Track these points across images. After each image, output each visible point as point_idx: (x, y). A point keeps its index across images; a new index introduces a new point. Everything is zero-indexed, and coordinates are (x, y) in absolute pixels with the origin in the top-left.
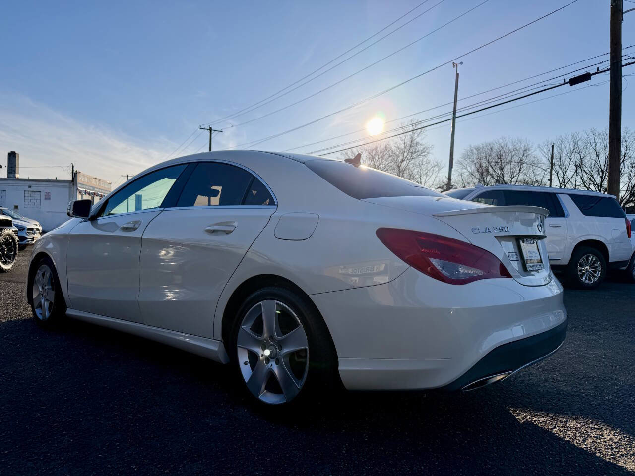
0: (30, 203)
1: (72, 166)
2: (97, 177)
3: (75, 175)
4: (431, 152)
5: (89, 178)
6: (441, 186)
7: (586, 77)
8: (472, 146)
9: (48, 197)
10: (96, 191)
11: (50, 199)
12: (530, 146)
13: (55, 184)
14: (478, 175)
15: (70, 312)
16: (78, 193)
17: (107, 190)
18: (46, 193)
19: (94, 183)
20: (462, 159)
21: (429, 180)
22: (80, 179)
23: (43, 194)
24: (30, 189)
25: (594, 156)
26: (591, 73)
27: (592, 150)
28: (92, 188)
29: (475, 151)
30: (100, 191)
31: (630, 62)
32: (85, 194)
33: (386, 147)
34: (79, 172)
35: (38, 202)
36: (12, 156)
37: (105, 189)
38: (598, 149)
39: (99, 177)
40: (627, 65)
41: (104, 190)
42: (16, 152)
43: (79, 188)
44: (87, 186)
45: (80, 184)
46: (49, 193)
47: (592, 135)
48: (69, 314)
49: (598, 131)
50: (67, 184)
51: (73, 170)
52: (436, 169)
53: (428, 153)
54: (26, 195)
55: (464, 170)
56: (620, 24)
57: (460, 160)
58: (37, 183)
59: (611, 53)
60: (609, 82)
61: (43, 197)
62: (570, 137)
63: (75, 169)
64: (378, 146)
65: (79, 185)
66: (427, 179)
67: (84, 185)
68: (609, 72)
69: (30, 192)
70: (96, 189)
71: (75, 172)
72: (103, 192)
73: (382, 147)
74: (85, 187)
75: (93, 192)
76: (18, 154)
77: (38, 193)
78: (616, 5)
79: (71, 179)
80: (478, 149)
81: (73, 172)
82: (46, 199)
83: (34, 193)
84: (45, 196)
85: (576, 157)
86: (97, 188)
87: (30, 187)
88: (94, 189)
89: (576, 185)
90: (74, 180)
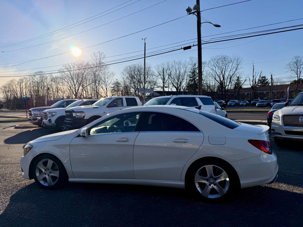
4: (109, 67)
6: (114, 83)
7: (189, 47)
8: (127, 66)
12: (151, 66)
14: (130, 79)
15: (70, 180)
20: (123, 71)
21: (109, 81)
25: (175, 71)
26: (191, 46)
27: (174, 69)
29: (129, 68)
31: (204, 43)
33: (87, 64)
38: (176, 69)
40: (203, 44)
47: (174, 63)
48: (70, 181)
49: (176, 61)
52: (112, 75)
53: (108, 68)
55: (125, 76)
56: (200, 28)
57: (122, 72)
59: (198, 39)
60: (197, 50)
62: (166, 63)
64: (83, 63)
66: (108, 80)
68: (197, 46)
73: (85, 64)
78: (199, 20)
80: (130, 67)
85: (168, 72)
89: (169, 83)
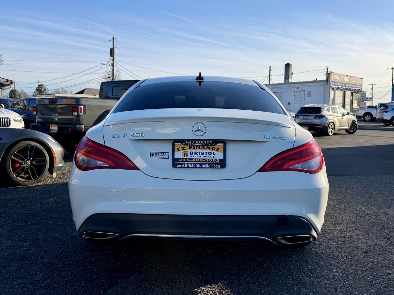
0: (298, 100)
1: (326, 68)
2: (348, 75)
3: (328, 75)
5: (341, 75)
9: (309, 95)
10: (347, 86)
11: (310, 96)
13: (315, 84)
16: (331, 90)
17: (359, 84)
18: (308, 91)
19: (346, 80)
22: (333, 77)
23: (306, 93)
24: (297, 90)
28: (343, 84)
30: (352, 86)
32: (337, 90)
34: (332, 73)
35: (303, 98)
36: (287, 66)
37: (357, 84)
39: (350, 75)
41: (355, 85)
42: (290, 63)
43: (331, 86)
44: (339, 83)
45: (333, 82)
46: (310, 91)
50: (323, 83)
51: (327, 71)
54: (295, 94)
58: (302, 84)
61: (306, 95)
63: (329, 70)
65: (331, 83)
67: (336, 82)
69: (298, 92)
70: (347, 85)
71: (328, 72)
72: (355, 86)
74: (337, 84)
75: (344, 87)
76: (291, 64)
77: (303, 92)
79: (326, 79)
81: (327, 74)
82: (308, 96)
83: (300, 92)
84: (308, 94)
86: (349, 84)
87: (298, 88)
88: (345, 84)
90: (328, 80)
